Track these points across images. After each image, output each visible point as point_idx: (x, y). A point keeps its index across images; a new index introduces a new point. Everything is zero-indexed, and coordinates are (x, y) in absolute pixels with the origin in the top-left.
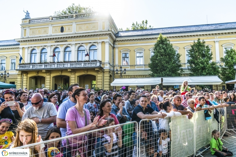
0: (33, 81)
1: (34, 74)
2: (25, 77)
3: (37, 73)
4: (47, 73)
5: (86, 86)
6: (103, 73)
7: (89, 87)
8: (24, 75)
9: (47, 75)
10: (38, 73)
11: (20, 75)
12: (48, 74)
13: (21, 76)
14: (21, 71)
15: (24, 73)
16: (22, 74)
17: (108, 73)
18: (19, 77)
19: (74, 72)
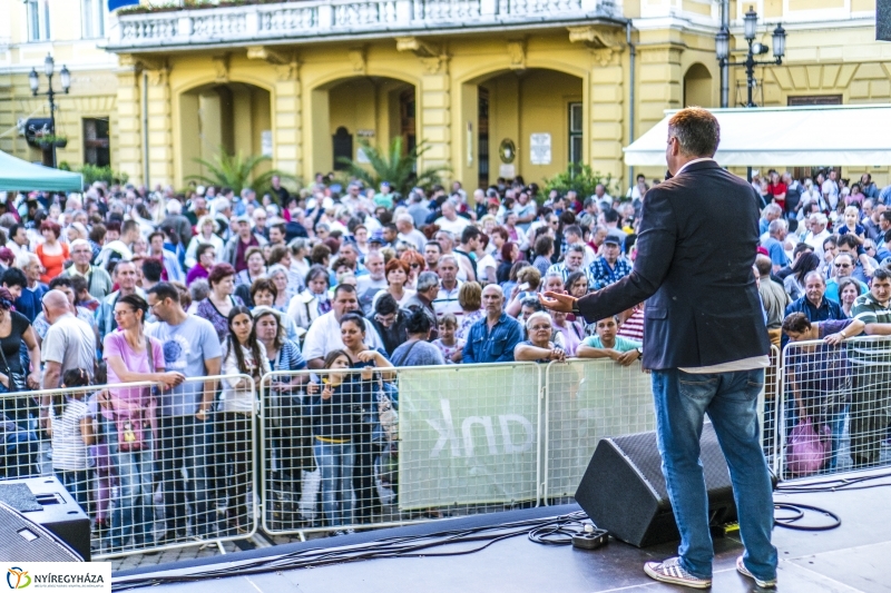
0: (209, 108)
1: (210, 73)
2: (156, 92)
3: (220, 64)
4: (279, 63)
5: (533, 143)
6: (633, 55)
7: (553, 148)
8: (153, 76)
9: (280, 80)
10: (228, 66)
11: (131, 80)
12: (284, 69)
13: (137, 85)
14: (134, 55)
15: (147, 68)
16: (138, 74)
17: (666, 56)
18: (126, 92)
19: (444, 57)
